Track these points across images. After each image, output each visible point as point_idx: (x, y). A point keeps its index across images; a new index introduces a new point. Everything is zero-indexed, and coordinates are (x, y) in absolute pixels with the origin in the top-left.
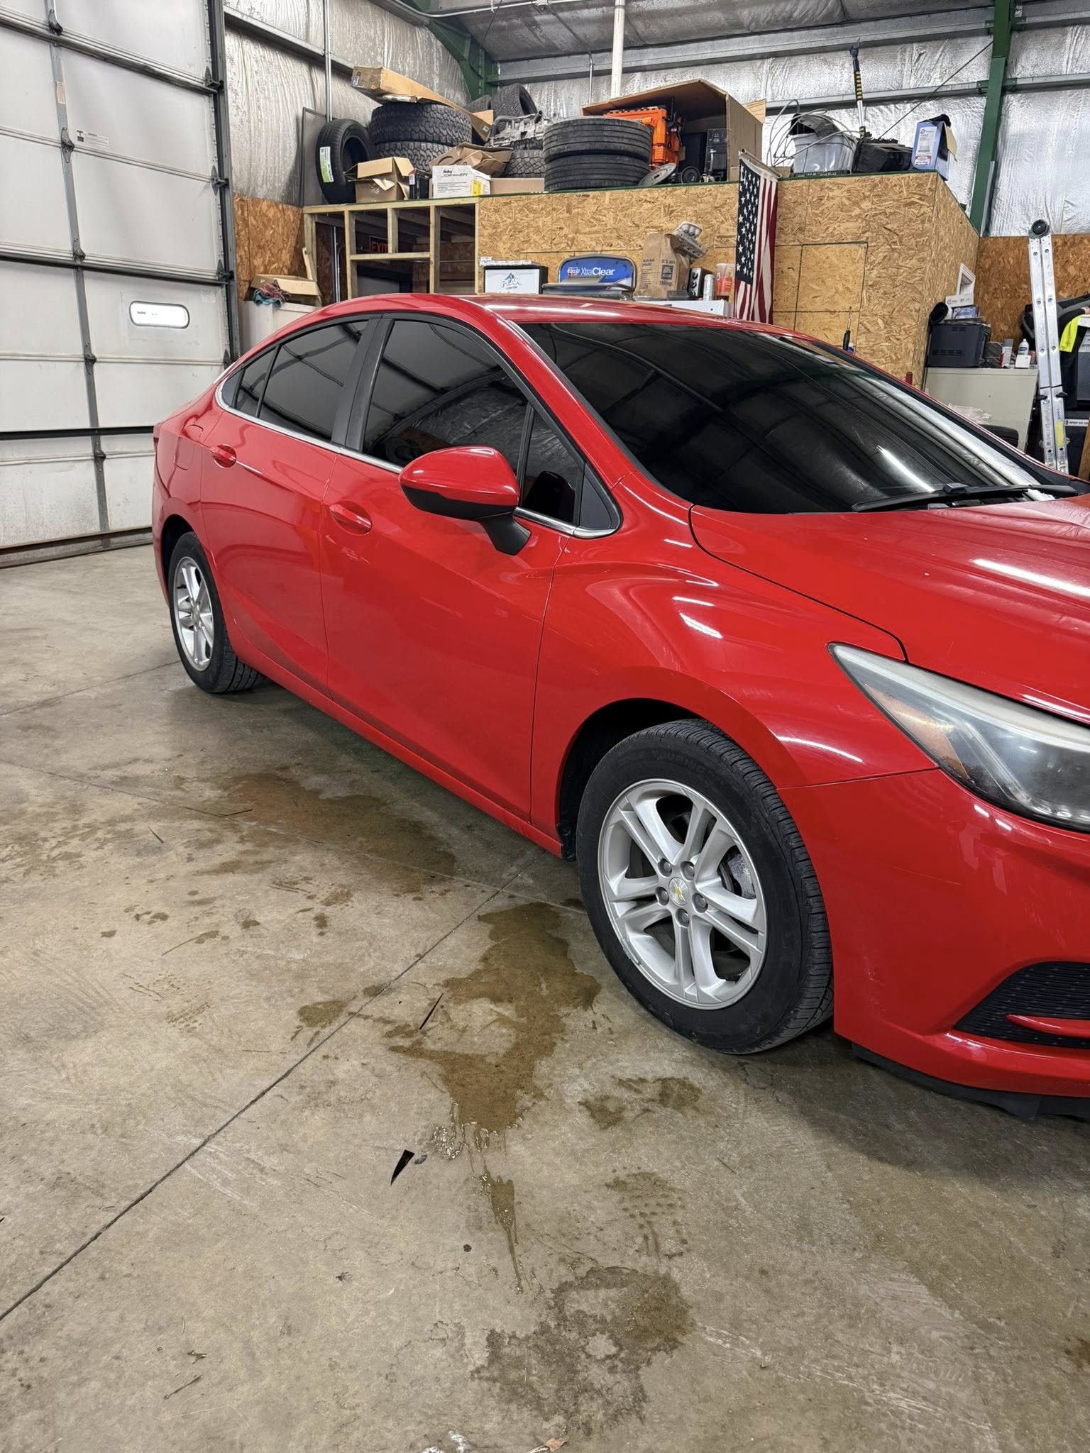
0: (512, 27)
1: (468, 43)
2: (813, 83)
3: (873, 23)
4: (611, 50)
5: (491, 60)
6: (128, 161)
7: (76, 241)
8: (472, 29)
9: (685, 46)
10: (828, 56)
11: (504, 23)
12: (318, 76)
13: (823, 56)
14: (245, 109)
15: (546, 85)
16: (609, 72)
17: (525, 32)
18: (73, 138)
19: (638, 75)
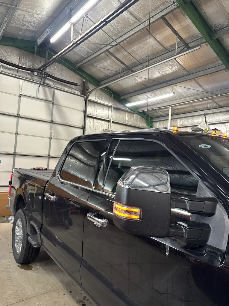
0: (153, 113)
1: (146, 116)
2: (215, 119)
3: (227, 107)
4: (168, 116)
5: (152, 118)
6: (63, 140)
7: (49, 153)
8: (147, 113)
9: (188, 113)
10: (218, 114)
11: (151, 112)
12: (109, 123)
13: (217, 114)
14: (92, 130)
15: (162, 122)
16: (168, 120)
17: (156, 113)
18: (52, 137)
19: (179, 119)
